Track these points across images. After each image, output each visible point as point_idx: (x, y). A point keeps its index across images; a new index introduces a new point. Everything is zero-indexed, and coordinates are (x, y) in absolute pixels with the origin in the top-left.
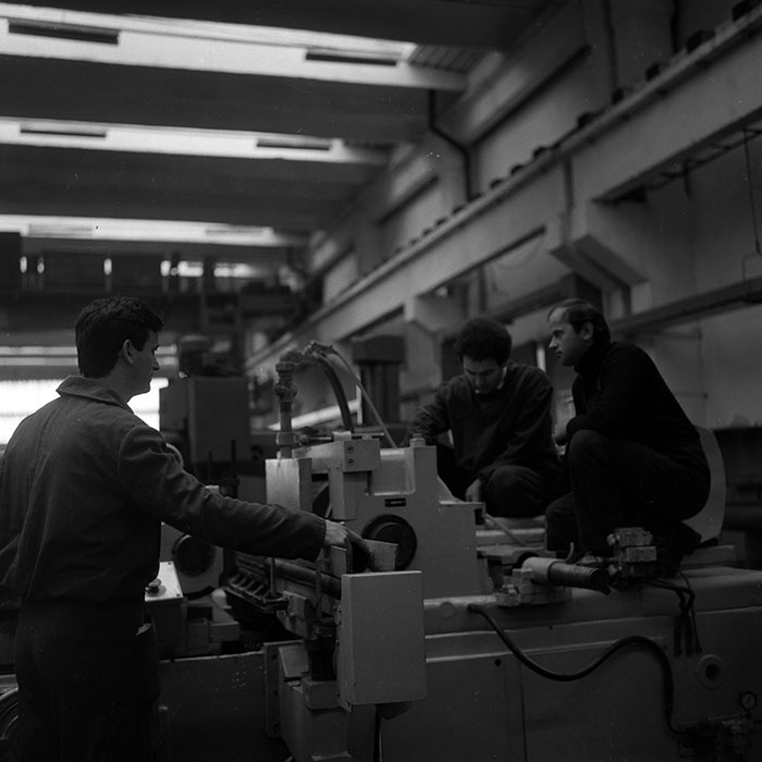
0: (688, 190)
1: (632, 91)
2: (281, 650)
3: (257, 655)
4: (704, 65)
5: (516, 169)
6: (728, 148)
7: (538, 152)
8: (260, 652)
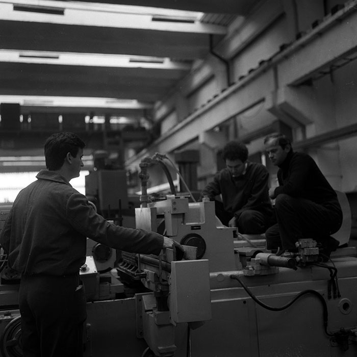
0: (332, 80)
1: (305, 33)
2: (143, 297)
3: (132, 299)
4: (340, 21)
5: (251, 71)
7: (262, 63)
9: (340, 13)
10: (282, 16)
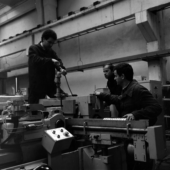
1: (53, 22)
3: (77, 151)
4: (72, 19)
6: (73, 38)
7: (25, 32)
8: (77, 150)
9: (73, 16)
10: (34, 10)
